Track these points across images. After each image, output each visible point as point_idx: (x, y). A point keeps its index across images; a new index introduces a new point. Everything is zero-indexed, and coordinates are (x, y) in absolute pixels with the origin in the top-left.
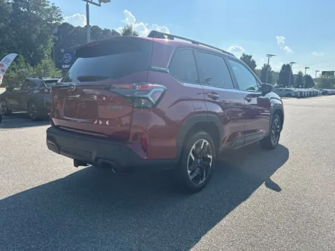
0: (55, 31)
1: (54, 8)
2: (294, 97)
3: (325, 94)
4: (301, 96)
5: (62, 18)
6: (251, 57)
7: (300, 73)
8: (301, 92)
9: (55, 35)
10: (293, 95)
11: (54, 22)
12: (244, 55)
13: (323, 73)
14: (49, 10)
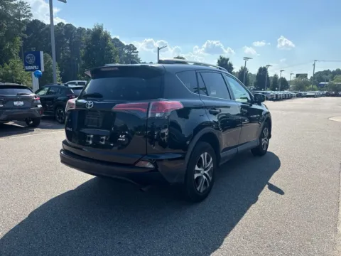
0: (25, 28)
1: (23, 3)
2: (270, 100)
3: (299, 96)
4: (277, 99)
5: (31, 15)
6: (228, 60)
7: (275, 75)
8: (277, 95)
9: (24, 32)
10: (270, 98)
11: (23, 19)
12: (221, 58)
13: (298, 75)
14: (17, 5)
